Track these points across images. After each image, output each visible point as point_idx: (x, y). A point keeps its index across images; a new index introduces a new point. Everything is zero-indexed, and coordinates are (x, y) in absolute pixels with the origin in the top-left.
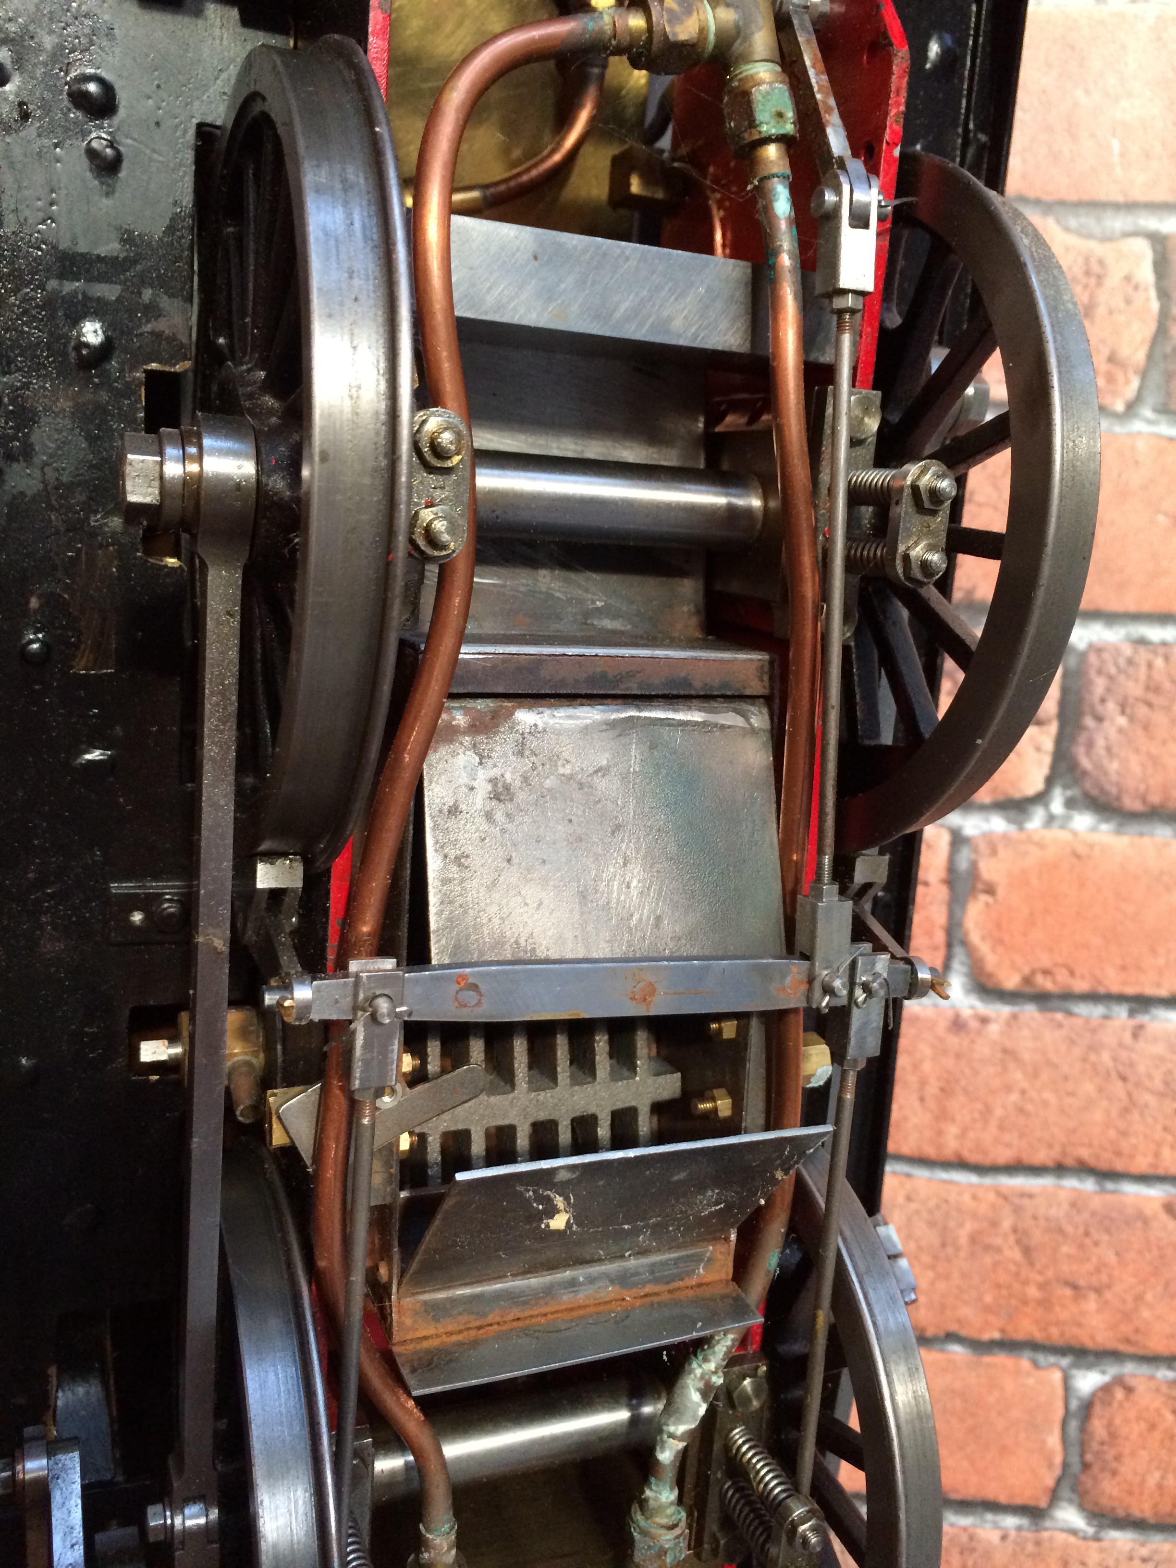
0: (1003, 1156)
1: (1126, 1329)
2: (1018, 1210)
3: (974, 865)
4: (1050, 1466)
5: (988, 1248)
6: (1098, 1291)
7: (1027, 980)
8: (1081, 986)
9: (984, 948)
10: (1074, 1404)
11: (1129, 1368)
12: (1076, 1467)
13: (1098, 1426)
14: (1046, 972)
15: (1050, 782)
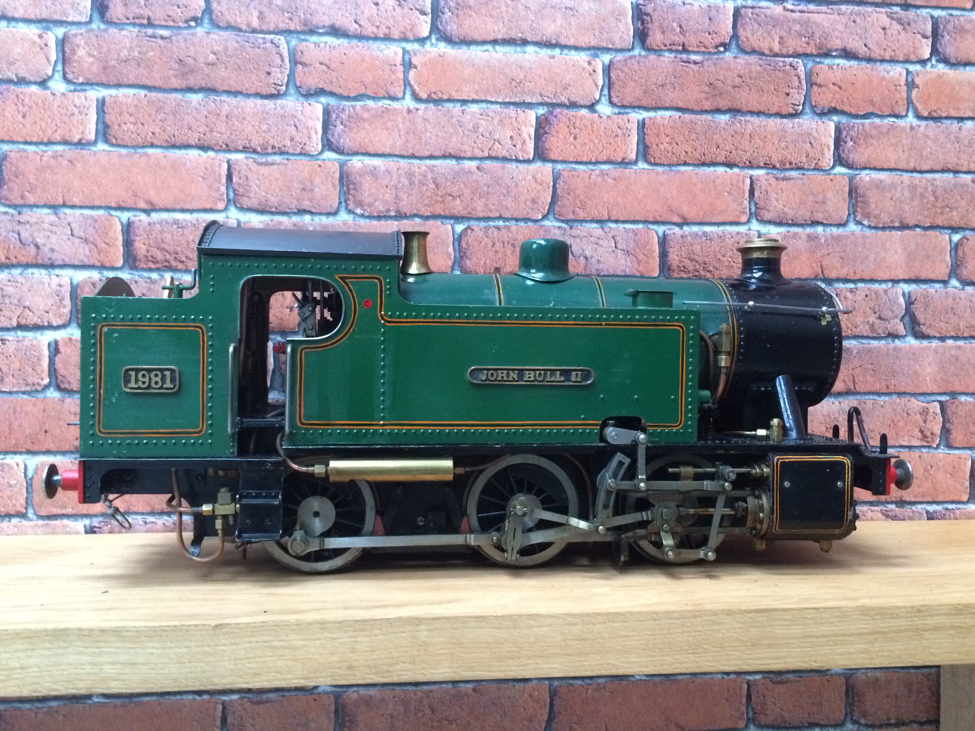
0: (427, 153)
1: (469, 209)
2: (432, 171)
3: (410, 59)
4: (450, 259)
5: (424, 184)
6: (459, 197)
7: (429, 96)
8: (445, 97)
9: (416, 87)
10: (456, 236)
11: (472, 223)
12: (459, 259)
13: (464, 244)
14: (435, 93)
15: (430, 33)
